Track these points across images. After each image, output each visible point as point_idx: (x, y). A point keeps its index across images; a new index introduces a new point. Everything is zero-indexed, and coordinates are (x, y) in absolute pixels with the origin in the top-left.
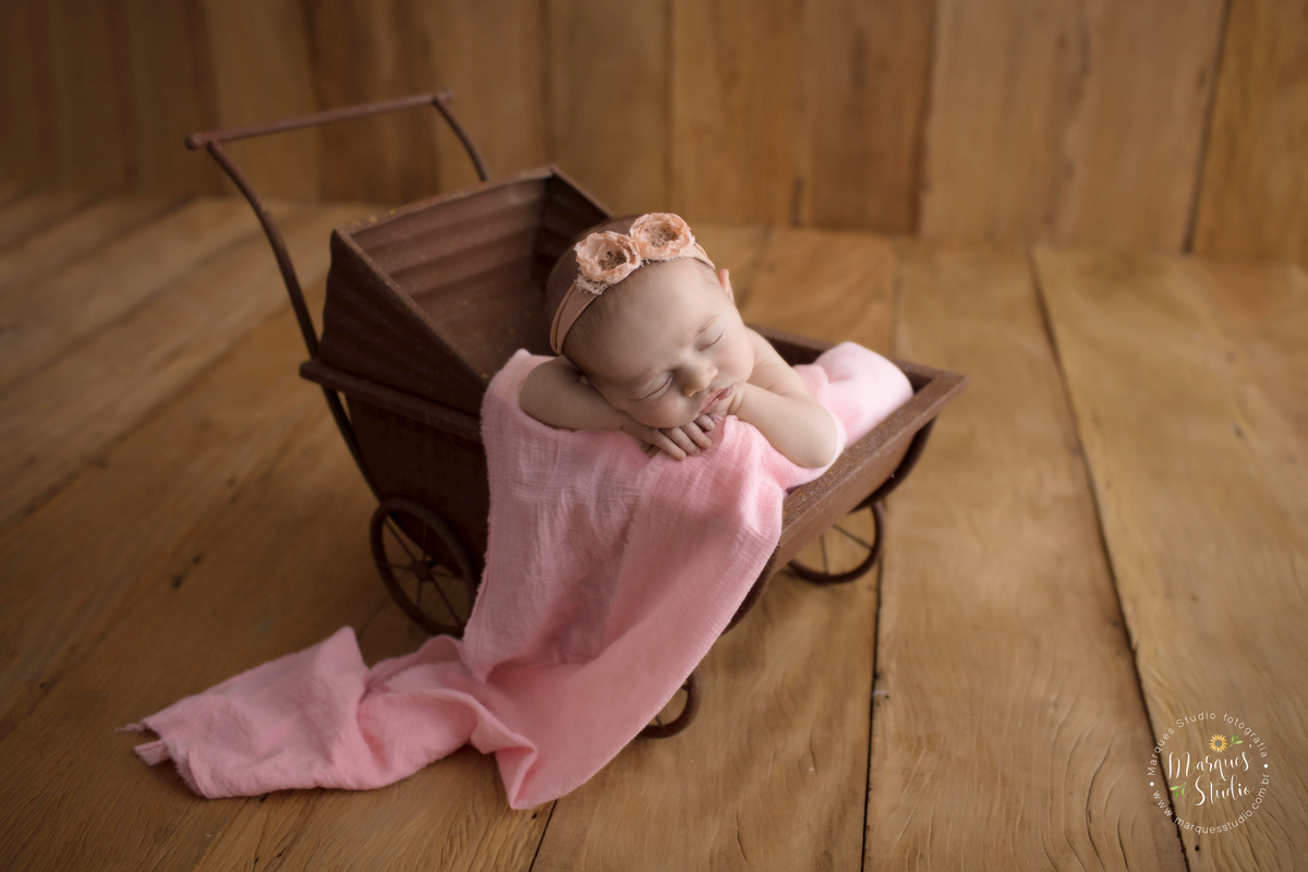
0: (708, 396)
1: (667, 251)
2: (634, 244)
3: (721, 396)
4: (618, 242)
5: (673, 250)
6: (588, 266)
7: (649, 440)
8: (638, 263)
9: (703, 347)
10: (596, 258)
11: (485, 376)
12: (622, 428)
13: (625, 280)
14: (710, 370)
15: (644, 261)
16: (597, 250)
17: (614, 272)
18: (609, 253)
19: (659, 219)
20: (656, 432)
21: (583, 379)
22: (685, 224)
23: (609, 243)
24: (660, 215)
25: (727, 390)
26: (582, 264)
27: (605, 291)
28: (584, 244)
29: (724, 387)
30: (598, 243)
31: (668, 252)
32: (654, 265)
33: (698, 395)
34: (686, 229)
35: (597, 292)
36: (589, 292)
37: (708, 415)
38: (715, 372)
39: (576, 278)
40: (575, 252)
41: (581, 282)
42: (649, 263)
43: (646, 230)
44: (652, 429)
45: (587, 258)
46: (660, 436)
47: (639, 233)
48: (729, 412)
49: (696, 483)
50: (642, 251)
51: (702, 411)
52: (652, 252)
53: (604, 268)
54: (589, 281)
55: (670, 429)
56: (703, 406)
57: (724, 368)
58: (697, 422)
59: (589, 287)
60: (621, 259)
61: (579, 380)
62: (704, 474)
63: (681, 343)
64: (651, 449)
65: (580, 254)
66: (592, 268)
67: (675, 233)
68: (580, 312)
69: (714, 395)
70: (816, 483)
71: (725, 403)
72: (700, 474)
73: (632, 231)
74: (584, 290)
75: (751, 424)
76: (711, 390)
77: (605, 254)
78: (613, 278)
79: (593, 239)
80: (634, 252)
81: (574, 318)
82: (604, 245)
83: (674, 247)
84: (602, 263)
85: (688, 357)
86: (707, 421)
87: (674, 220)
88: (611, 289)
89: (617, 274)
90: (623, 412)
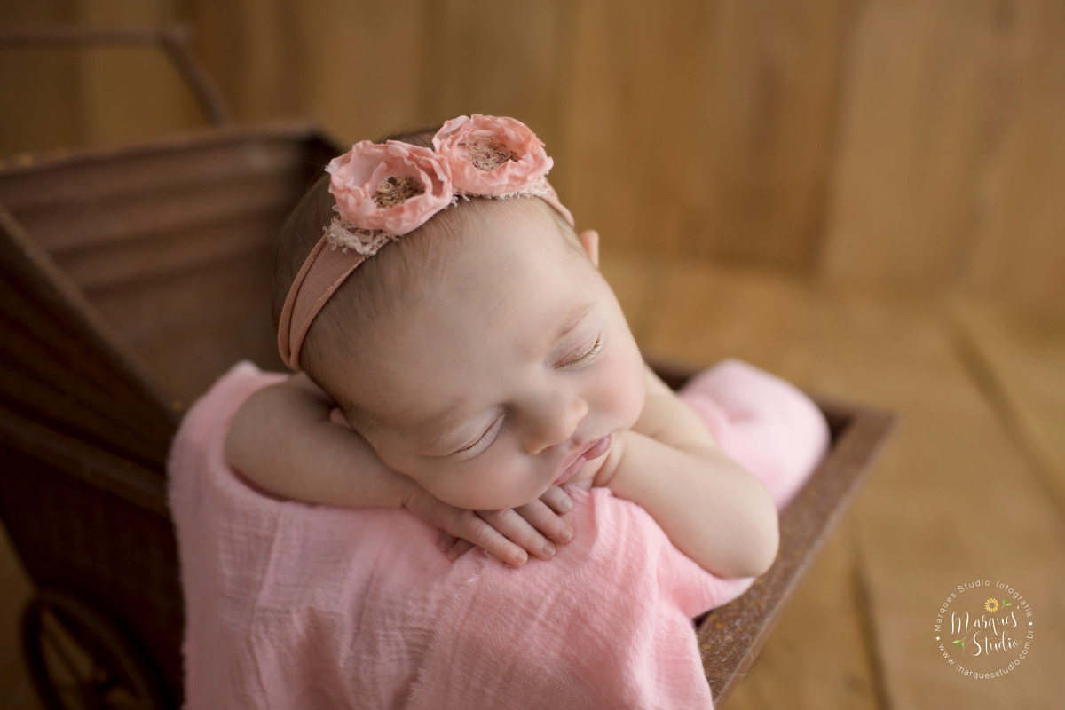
0: (567, 452)
1: (501, 181)
2: (440, 162)
3: (590, 454)
4: (411, 158)
5: (514, 178)
6: (352, 200)
7: (453, 528)
8: (447, 199)
9: (565, 362)
10: (368, 186)
11: (177, 406)
12: (404, 507)
13: (420, 229)
14: (576, 406)
15: (459, 197)
16: (370, 173)
17: (401, 210)
18: (392, 181)
19: (485, 126)
20: (468, 516)
21: (336, 416)
22: (534, 136)
23: (393, 162)
24: (488, 118)
25: (601, 441)
26: (340, 196)
27: (383, 250)
28: (347, 161)
29: (596, 437)
30: (375, 160)
31: (505, 180)
32: (477, 205)
33: (549, 453)
34: (536, 146)
35: (367, 250)
36: (352, 251)
37: (562, 486)
38: (584, 411)
39: (328, 225)
40: (329, 175)
41: (337, 233)
42: (469, 200)
43: (462, 145)
44: (460, 511)
45: (350, 184)
46: (477, 523)
47: (450, 146)
48: (597, 482)
49: (541, 616)
50: (456, 176)
51: (556, 482)
52: (476, 180)
53: (381, 205)
54: (353, 231)
55: (494, 513)
56: (559, 472)
57: (601, 404)
58: (545, 500)
59: (353, 241)
60: (415, 189)
61: (328, 418)
62: (557, 600)
63: (524, 353)
64: (456, 545)
65: (336, 179)
66: (358, 204)
67: (516, 150)
68: (332, 289)
69: (580, 450)
70: (741, 602)
71: (595, 464)
72: (550, 599)
73: (436, 141)
74: (340, 248)
75: (637, 503)
76: (576, 441)
77: (384, 182)
78: (399, 221)
79: (362, 154)
80: (441, 177)
81: (322, 300)
82: (382, 165)
83: (517, 172)
84: (378, 196)
85: (537, 381)
86: (560, 496)
87: (514, 129)
88: (394, 244)
89: (407, 215)
90: (407, 479)
